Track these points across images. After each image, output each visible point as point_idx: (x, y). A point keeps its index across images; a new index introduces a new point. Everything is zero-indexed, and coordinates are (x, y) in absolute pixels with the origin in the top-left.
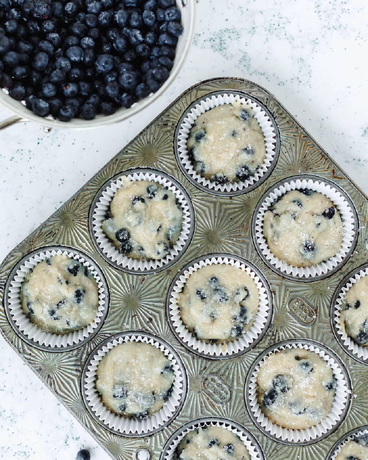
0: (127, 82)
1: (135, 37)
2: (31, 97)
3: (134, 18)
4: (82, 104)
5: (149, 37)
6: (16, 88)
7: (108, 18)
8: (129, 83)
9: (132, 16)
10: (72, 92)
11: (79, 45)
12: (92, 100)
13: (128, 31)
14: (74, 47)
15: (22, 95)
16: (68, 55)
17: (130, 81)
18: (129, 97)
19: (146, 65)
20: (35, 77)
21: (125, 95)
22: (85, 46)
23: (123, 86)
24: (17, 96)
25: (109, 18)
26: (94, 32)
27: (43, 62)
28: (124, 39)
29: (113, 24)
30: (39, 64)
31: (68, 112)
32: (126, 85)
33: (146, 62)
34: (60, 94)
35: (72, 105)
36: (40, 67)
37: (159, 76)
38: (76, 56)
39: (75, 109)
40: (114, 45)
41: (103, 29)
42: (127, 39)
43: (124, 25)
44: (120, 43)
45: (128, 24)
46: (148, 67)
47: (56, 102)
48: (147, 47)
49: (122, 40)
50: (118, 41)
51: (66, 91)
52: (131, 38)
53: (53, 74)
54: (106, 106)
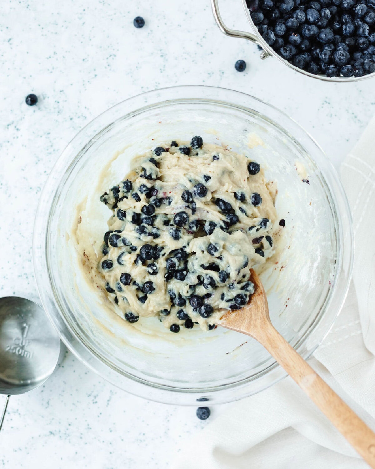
0: (339, 57)
1: (364, 30)
2: (266, 26)
3: (370, 16)
4: (297, 54)
5: (373, 36)
6: (259, 13)
7: (349, 5)
8: (340, 59)
9: (370, 14)
10: (295, 41)
11: (319, 11)
12: (305, 56)
13: (360, 23)
14: (315, 10)
15: (260, 21)
16: (307, 13)
17: (342, 58)
18: (335, 70)
19: (358, 55)
20: (275, 14)
21: (332, 66)
22: (323, 14)
23: (334, 59)
24: (255, 19)
25: (351, 5)
26: (335, 9)
27: (289, 7)
28: (354, 27)
29: (351, 11)
30: (284, 6)
31: (287, 52)
32: (337, 59)
33: (359, 53)
34: (286, 37)
35: (291, 50)
36: (285, 9)
37: (367, 67)
38: (312, 17)
39: (291, 54)
40: (344, 26)
41: (341, 11)
42: (357, 28)
43: (360, 16)
44: (348, 28)
45: (363, 19)
46: (359, 57)
47: (280, 41)
48: (368, 42)
49: (352, 27)
50: (348, 25)
51: (292, 36)
52: (360, 29)
53: (290, 20)
54: (314, 66)
